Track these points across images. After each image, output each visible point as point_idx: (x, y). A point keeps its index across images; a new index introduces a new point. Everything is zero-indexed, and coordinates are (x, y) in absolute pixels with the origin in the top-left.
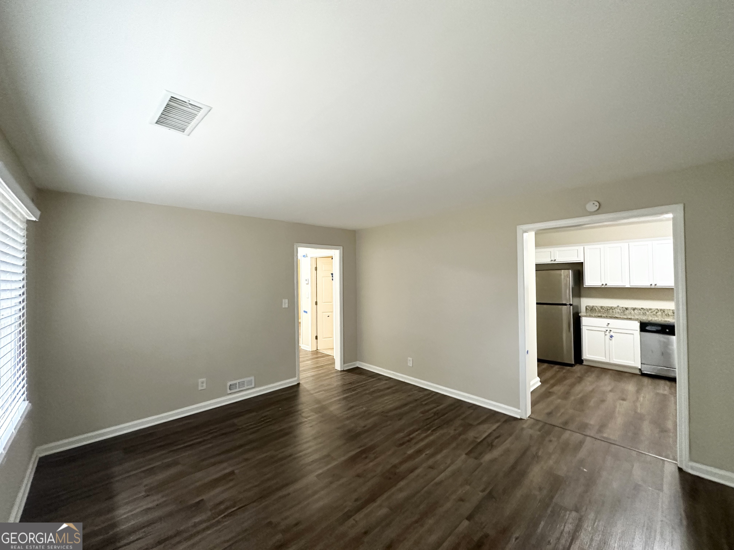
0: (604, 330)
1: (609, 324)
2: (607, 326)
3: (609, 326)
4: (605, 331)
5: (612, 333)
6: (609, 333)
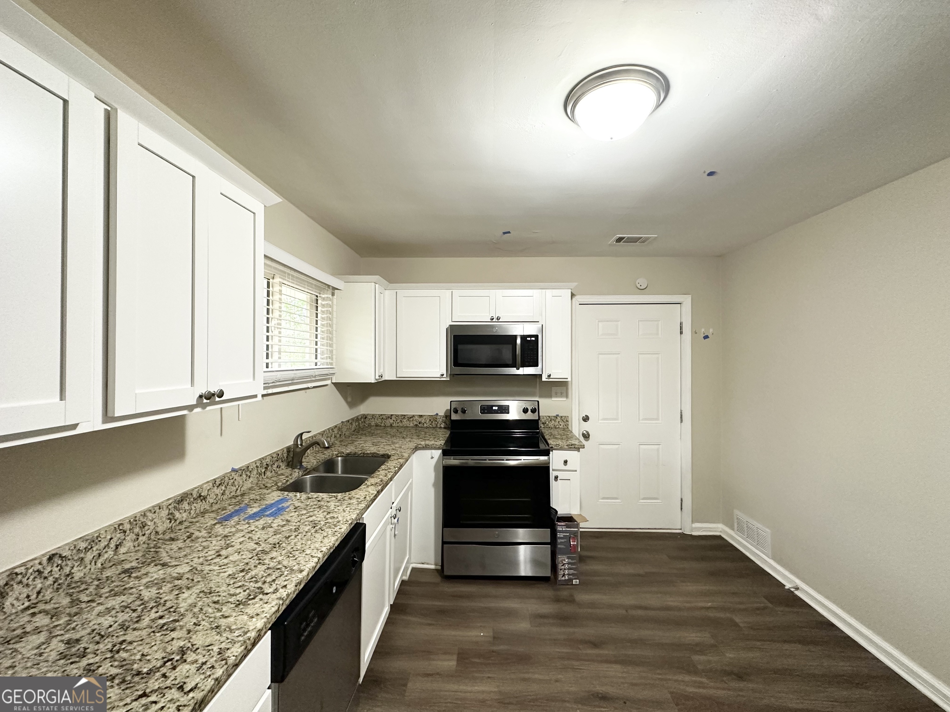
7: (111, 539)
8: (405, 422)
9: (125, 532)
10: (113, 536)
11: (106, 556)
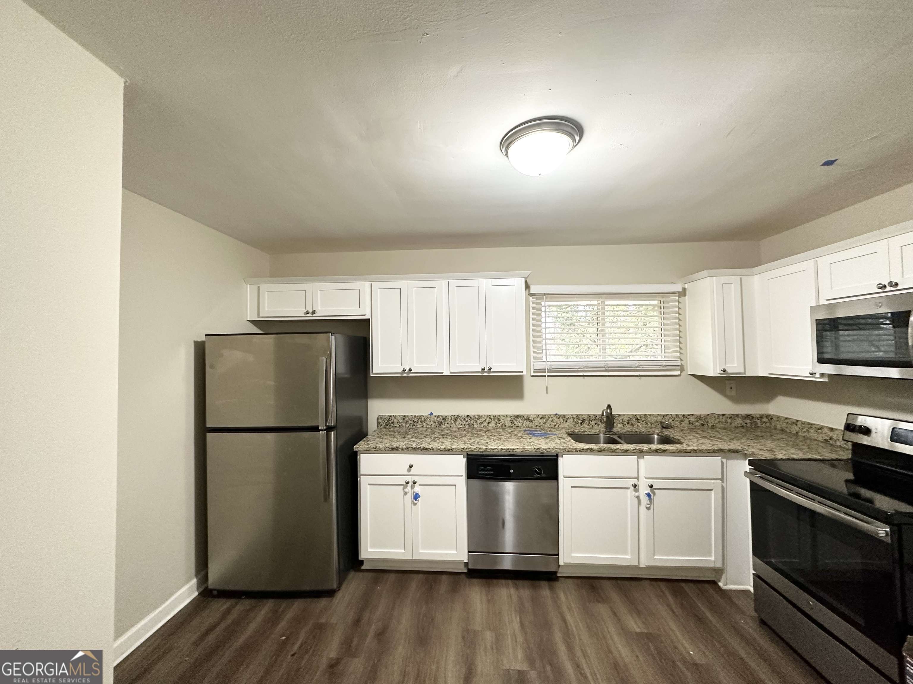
0: (402, 480)
1: (411, 466)
2: (409, 470)
3: (413, 471)
4: (405, 483)
5: (417, 489)
6: (412, 487)
7: (486, 419)
8: (813, 434)
9: (491, 419)
10: (487, 418)
11: (485, 424)
